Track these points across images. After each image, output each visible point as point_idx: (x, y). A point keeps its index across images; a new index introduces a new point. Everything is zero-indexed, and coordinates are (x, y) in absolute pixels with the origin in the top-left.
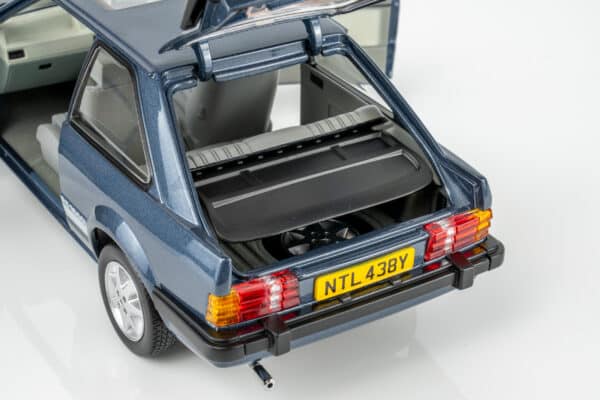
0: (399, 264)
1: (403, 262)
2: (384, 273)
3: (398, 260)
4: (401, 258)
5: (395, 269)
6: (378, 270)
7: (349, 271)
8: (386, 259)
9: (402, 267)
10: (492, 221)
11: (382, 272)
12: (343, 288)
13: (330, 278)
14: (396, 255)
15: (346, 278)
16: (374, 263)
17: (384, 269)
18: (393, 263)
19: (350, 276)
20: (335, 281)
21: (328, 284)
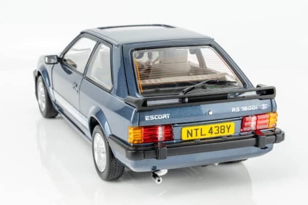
0: (226, 129)
1: (228, 129)
2: (218, 133)
3: (226, 127)
4: (227, 126)
5: (224, 132)
6: (215, 130)
7: (199, 127)
8: (219, 125)
9: (228, 132)
10: (277, 118)
11: (217, 132)
12: (197, 135)
13: (189, 129)
14: (225, 124)
15: (198, 130)
16: (213, 126)
17: (218, 130)
18: (223, 128)
19: (200, 130)
20: (192, 130)
21: (188, 132)
